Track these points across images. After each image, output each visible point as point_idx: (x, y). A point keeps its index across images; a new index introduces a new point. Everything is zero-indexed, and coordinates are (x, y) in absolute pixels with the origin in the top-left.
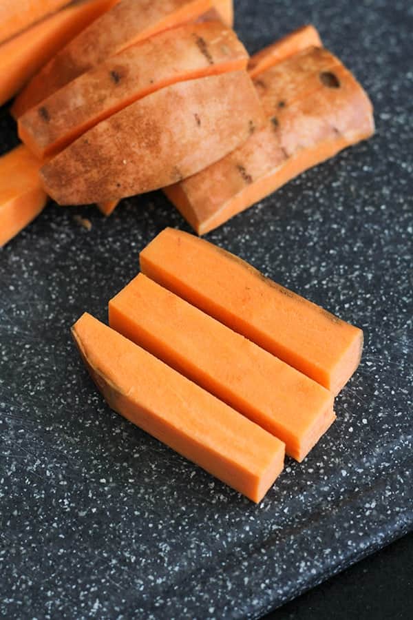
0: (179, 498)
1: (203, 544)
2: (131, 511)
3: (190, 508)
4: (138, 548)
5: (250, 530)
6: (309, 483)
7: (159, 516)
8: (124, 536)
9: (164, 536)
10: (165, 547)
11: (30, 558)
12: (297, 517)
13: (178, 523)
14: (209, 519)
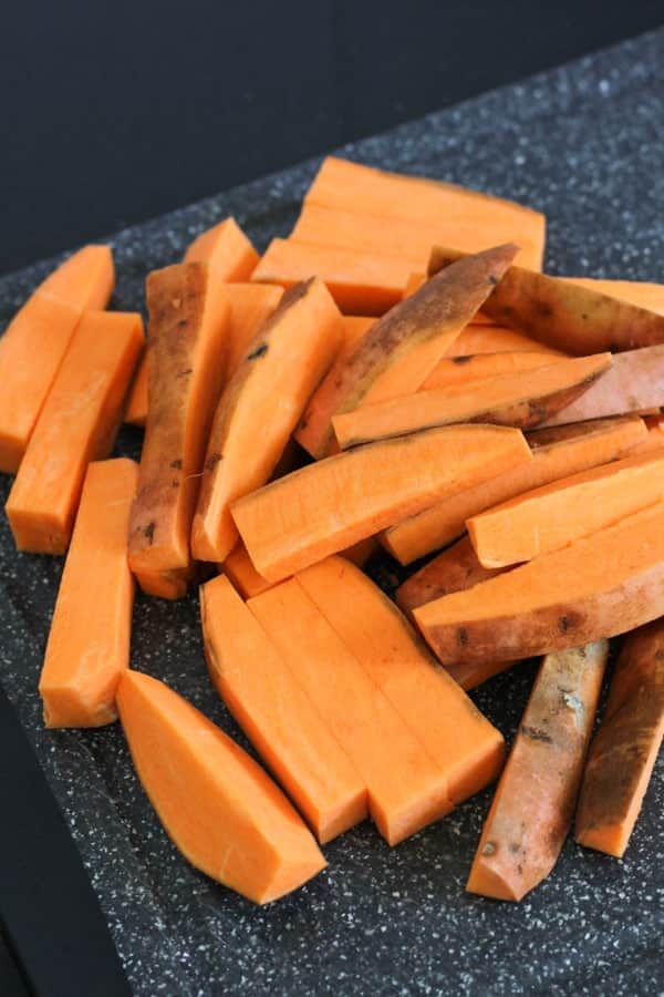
0: (487, 920)
1: (513, 977)
2: (428, 933)
3: (500, 933)
4: (435, 977)
5: (571, 965)
6: (646, 913)
7: (462, 940)
8: (418, 962)
9: (467, 965)
10: (467, 978)
11: (305, 982)
12: (629, 953)
13: (485, 951)
14: (522, 948)
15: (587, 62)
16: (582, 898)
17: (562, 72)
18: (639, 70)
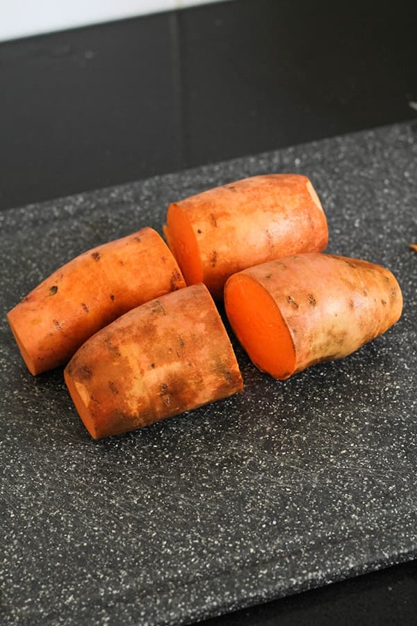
0: (141, 546)
1: (148, 575)
2: (108, 549)
3: (146, 554)
4: (107, 571)
5: (182, 573)
6: (227, 552)
7: (125, 554)
8: (100, 563)
9: (125, 567)
10: (124, 573)
11: (37, 565)
12: (214, 571)
13: (136, 561)
14: (157, 562)
15: (291, 150)
16: (194, 541)
17: (277, 153)
18: (318, 156)
